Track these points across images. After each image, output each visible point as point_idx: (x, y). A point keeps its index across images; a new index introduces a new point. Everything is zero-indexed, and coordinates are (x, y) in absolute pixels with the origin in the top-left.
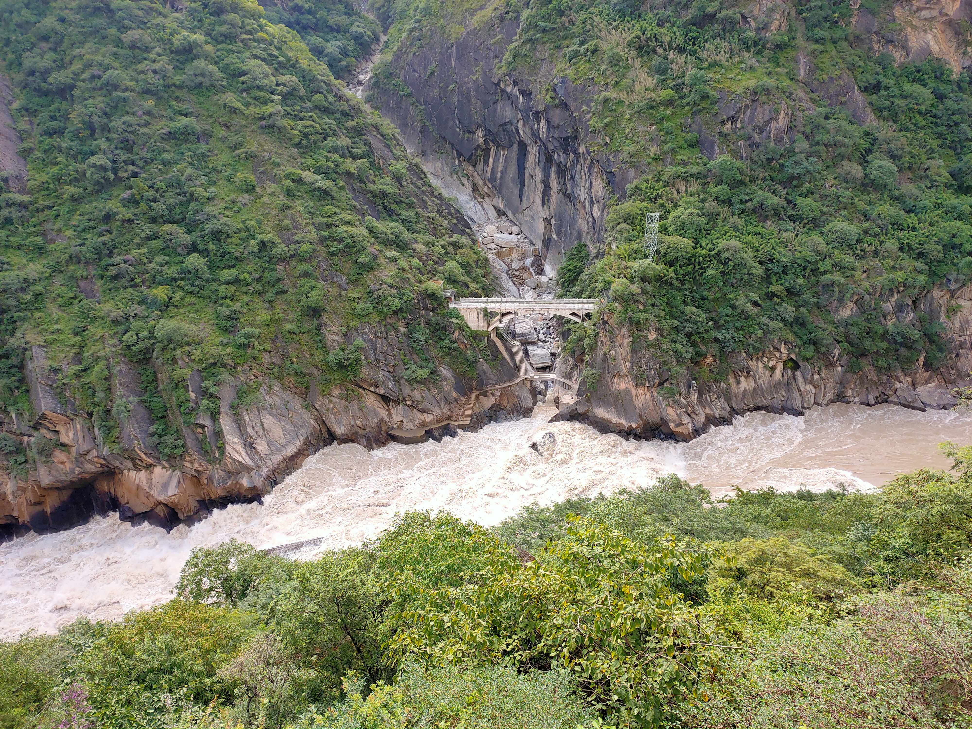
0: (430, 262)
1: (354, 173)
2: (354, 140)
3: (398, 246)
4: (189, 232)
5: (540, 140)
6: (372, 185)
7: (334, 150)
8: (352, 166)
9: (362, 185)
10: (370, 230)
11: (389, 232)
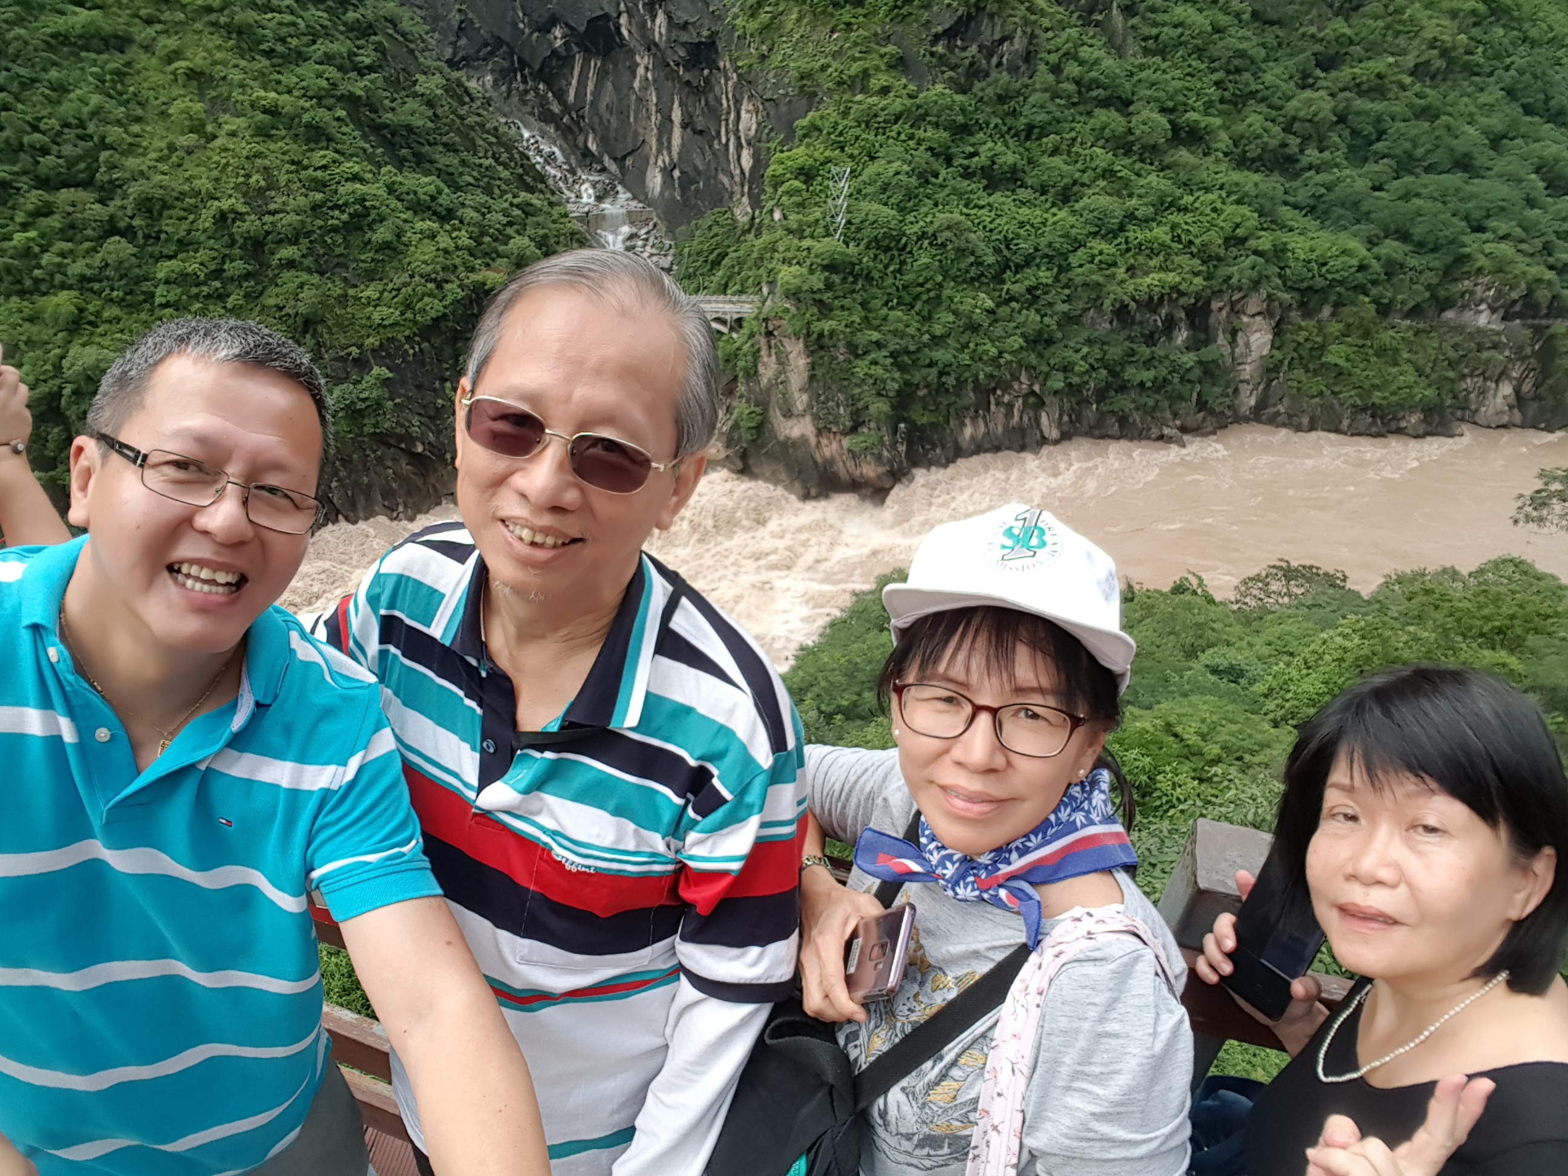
0: (487, 239)
1: (360, 97)
2: (358, 43)
3: (435, 213)
4: (102, 202)
5: (656, 45)
6: (390, 115)
7: (328, 59)
8: (358, 86)
9: (373, 116)
10: (391, 189)
11: (420, 191)
